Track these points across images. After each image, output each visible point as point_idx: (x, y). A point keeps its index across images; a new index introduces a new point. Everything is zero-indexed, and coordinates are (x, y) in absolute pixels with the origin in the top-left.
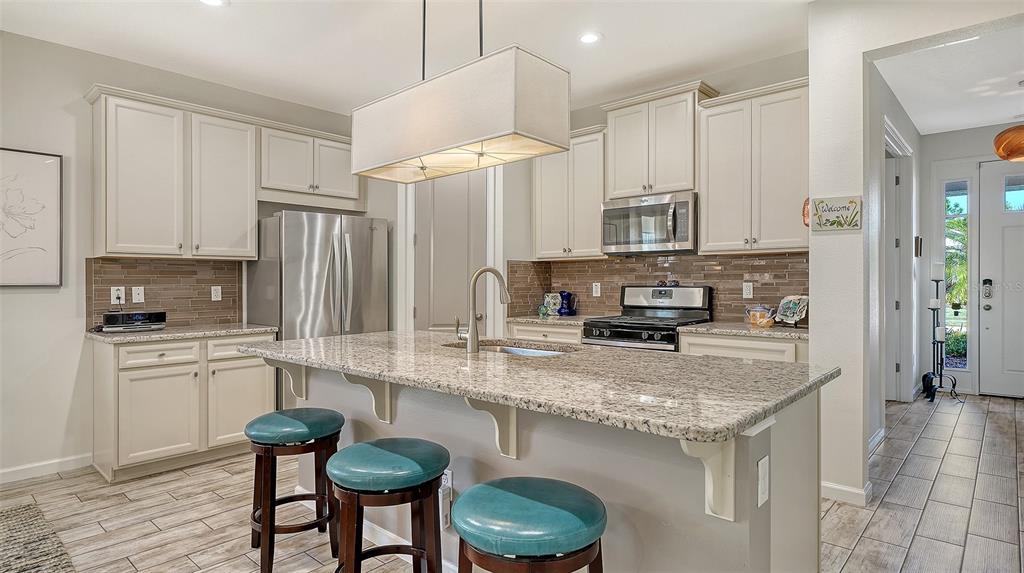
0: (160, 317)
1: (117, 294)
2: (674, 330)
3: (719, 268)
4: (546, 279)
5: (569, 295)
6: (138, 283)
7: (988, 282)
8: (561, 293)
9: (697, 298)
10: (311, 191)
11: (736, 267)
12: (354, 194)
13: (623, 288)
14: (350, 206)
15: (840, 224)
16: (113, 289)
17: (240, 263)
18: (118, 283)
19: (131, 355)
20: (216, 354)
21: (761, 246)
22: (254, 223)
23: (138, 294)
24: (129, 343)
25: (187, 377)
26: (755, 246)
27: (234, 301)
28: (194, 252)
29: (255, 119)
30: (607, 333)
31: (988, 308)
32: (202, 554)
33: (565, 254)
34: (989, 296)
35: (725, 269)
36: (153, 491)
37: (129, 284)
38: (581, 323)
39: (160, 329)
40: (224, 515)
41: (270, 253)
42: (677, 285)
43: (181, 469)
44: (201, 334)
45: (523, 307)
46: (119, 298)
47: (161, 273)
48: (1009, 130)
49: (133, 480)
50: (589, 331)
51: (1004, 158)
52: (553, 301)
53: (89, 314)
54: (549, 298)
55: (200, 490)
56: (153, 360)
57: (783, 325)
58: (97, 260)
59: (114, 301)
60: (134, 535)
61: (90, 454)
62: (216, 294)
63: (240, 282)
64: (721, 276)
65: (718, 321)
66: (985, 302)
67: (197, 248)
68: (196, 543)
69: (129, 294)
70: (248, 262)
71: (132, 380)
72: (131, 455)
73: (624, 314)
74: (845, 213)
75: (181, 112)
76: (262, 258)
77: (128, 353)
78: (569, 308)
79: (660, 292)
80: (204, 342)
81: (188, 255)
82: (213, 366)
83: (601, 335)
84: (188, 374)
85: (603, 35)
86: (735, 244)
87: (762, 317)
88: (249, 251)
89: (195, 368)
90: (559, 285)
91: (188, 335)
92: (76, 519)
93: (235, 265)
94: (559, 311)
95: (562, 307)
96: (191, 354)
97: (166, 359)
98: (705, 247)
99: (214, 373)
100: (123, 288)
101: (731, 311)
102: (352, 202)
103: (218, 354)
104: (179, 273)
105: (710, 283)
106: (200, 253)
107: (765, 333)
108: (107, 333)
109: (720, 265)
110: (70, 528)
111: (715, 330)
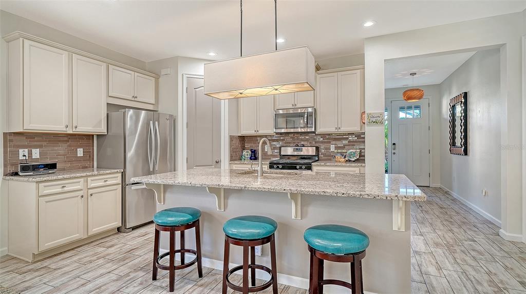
0: (53, 166)
1: (23, 153)
2: (311, 164)
3: (322, 139)
4: (243, 144)
5: (255, 151)
6: (36, 147)
7: (394, 144)
8: (251, 150)
9: (311, 151)
10: (133, 99)
11: (328, 139)
12: (153, 101)
13: (280, 148)
14: (151, 107)
15: (377, 122)
16: (21, 151)
17: (93, 136)
18: (24, 147)
19: (46, 188)
20: (92, 185)
21: (342, 130)
22: (106, 115)
23: (36, 153)
24: (45, 181)
25: (77, 198)
26: (339, 130)
27: (90, 156)
28: (74, 130)
29: (105, 59)
30: (280, 166)
31: (394, 153)
32: (127, 288)
33: (255, 133)
34: (394, 149)
35: (323, 140)
36: (65, 262)
37: (30, 147)
38: (268, 163)
39: (53, 173)
40: (122, 268)
41: (113, 130)
42: (303, 146)
43: (73, 249)
44: (85, 174)
45: (235, 156)
46: (24, 156)
47: (49, 141)
48: (409, 90)
49: (46, 259)
50: (272, 166)
51: (406, 100)
52: (247, 154)
53: (5, 166)
54: (244, 153)
55: (95, 258)
56: (59, 190)
57: (350, 161)
58: (10, 134)
59: (21, 158)
60: (75, 286)
61: (7, 248)
62: (80, 152)
63: (93, 146)
64: (322, 142)
65: (321, 160)
66: (393, 151)
67: (76, 127)
68: (119, 283)
69: (30, 153)
70: (98, 135)
71: (46, 202)
72: (46, 245)
73: (281, 158)
74: (378, 119)
75: (67, 52)
76: (109, 134)
77: (45, 186)
78: (254, 156)
79: (297, 149)
80: (86, 179)
81: (70, 131)
82: (91, 192)
83: (278, 168)
84: (78, 196)
85: (286, 39)
86: (331, 129)
87: (341, 158)
88: (103, 130)
89: (81, 193)
90: (249, 146)
91: (78, 175)
92: (27, 284)
93: (90, 137)
94: (250, 158)
95: (252, 156)
96: (79, 185)
97: (66, 189)
98: (319, 131)
99: (91, 195)
100: (26, 150)
101: (326, 156)
102: (152, 105)
103: (93, 185)
104: (60, 141)
105: (317, 145)
106: (77, 130)
107: (344, 164)
108: (22, 176)
109: (322, 138)
110: (27, 289)
111: (328, 164)
